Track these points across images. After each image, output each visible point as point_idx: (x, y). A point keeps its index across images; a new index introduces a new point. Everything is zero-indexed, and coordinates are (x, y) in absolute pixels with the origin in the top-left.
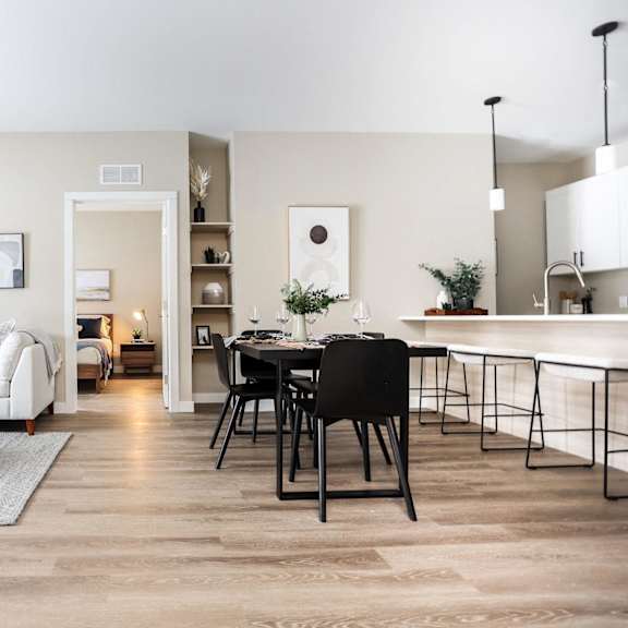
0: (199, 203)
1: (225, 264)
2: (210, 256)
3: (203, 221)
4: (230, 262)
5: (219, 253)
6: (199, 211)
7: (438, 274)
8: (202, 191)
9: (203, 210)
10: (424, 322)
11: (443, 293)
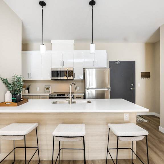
11: (8, 92)
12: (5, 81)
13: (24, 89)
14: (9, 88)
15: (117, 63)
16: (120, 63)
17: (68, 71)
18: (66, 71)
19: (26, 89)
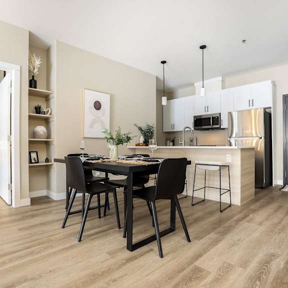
0: (33, 76)
1: (48, 115)
2: (38, 110)
3: (36, 88)
4: (50, 114)
5: (44, 109)
6: (33, 81)
7: (140, 129)
8: (36, 70)
9: (36, 81)
10: (135, 148)
13: (168, 141)
17: (213, 118)
18: (210, 118)
19: (170, 142)
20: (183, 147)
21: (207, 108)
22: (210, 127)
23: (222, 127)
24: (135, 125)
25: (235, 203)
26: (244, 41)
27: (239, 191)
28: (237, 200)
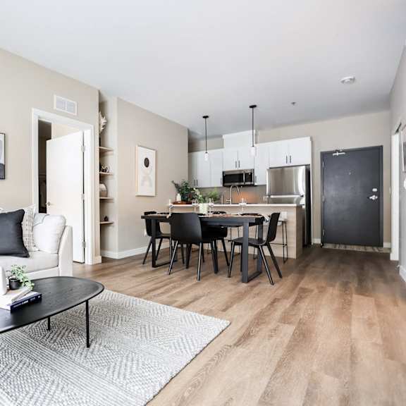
11: (179, 195)
12: (177, 186)
14: (179, 192)
15: (337, 154)
16: (344, 153)
17: (246, 174)
18: (242, 174)
20: (222, 205)
21: (238, 164)
22: (243, 184)
23: (256, 184)
24: (173, 182)
25: (291, 257)
26: (294, 103)
27: (295, 245)
28: (293, 254)
